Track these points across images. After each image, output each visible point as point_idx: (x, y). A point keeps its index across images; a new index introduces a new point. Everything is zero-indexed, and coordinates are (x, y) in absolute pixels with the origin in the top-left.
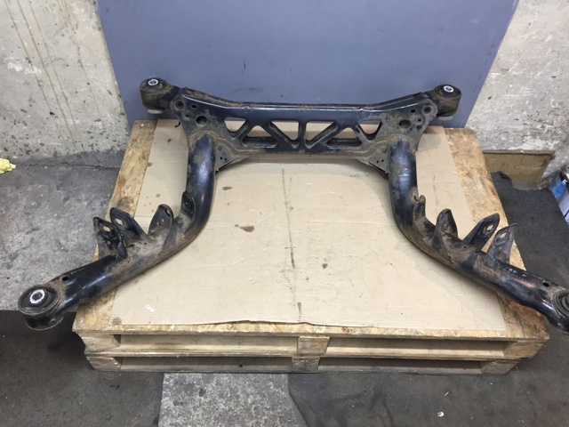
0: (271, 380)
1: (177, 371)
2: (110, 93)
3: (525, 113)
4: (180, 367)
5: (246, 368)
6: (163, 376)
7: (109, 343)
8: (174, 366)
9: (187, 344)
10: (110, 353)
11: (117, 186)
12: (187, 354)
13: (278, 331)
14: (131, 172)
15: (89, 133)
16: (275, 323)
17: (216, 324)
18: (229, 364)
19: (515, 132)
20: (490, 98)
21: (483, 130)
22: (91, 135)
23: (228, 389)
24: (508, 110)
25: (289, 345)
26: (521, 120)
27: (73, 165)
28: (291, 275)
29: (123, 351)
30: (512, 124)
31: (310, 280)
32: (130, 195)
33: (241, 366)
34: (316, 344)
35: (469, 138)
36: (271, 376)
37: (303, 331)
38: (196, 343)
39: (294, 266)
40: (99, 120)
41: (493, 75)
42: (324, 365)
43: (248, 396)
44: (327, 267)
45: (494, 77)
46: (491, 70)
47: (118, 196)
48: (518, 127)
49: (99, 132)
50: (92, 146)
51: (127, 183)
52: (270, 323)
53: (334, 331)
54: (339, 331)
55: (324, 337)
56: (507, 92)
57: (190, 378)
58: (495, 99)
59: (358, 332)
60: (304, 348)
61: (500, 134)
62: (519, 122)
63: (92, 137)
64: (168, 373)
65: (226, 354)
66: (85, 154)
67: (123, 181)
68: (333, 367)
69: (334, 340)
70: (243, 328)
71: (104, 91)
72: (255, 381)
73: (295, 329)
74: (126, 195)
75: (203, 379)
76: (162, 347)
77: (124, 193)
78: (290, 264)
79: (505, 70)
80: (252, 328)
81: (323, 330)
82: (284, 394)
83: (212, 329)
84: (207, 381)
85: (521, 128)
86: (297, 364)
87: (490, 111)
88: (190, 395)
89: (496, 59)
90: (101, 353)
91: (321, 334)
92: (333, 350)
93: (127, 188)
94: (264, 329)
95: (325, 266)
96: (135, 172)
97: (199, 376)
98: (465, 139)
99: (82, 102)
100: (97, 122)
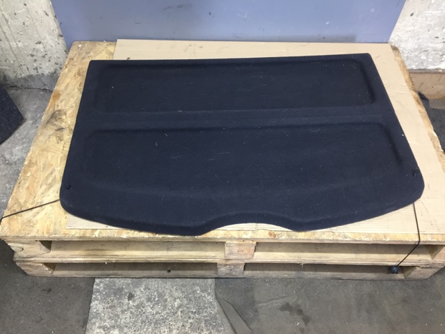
0: (198, 285)
1: (108, 276)
2: (46, 14)
3: (444, 30)
4: (111, 272)
5: (173, 273)
7: (38, 249)
8: (105, 272)
10: (38, 259)
11: (51, 100)
12: (114, 260)
14: (67, 87)
15: (32, 56)
18: (158, 270)
19: (435, 51)
20: (412, 15)
22: (34, 58)
23: (156, 293)
24: (429, 29)
25: (217, 251)
26: (441, 38)
27: (22, 88)
29: (53, 257)
30: (431, 42)
32: (63, 108)
33: (169, 271)
34: (242, 248)
36: (198, 281)
37: (228, 236)
38: (126, 249)
40: (40, 43)
42: (249, 270)
43: (175, 300)
47: (51, 110)
48: (438, 45)
49: (41, 55)
50: (36, 69)
51: (61, 98)
53: (260, 236)
54: (265, 236)
55: (251, 242)
56: (429, 8)
57: (120, 282)
58: (417, 16)
59: (284, 237)
60: (231, 253)
61: (421, 52)
62: (439, 40)
63: (35, 61)
64: (99, 278)
66: (31, 76)
67: (58, 96)
68: (258, 272)
69: (260, 245)
71: (41, 12)
72: (182, 285)
73: (220, 234)
74: (59, 108)
75: (132, 284)
76: (91, 253)
77: (58, 106)
81: (249, 235)
82: (210, 298)
83: (137, 234)
84: (137, 286)
85: (440, 46)
86: (222, 269)
87: (412, 28)
88: (119, 299)
91: (247, 239)
92: (261, 257)
93: (62, 101)
96: (70, 87)
97: (129, 281)
99: (22, 24)
100: (38, 45)
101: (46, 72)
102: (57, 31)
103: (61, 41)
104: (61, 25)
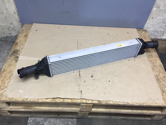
0: (70, 121)
1: (33, 117)
2: (15, 13)
3: (165, 24)
4: (35, 115)
5: (60, 116)
6: (28, 119)
7: (5, 105)
8: (32, 115)
9: (36, 107)
10: (5, 109)
11: (14, 46)
12: (36, 110)
13: (72, 102)
14: (20, 41)
15: (8, 29)
16: (71, 99)
17: (47, 99)
18: (54, 115)
19: (161, 32)
20: (152, 18)
21: (149, 31)
22: (9, 30)
23: (53, 124)
24: (159, 23)
25: (77, 108)
26: (163, 27)
27: (4, 41)
28: (78, 80)
29: (11, 109)
30: (160, 29)
31: (86, 82)
32: (19, 49)
33: (58, 115)
34: (87, 107)
35: (145, 32)
36: (70, 119)
37: (82, 102)
38: (40, 106)
39: (80, 76)
40: (12, 24)
41: (154, 9)
42: (90, 115)
44: (93, 77)
45: (154, 10)
46: (154, 7)
47: (14, 50)
48: (162, 30)
49: (12, 29)
50: (10, 34)
51: (18, 45)
52: (69, 99)
53: (94, 102)
54: (97, 102)
55: (91, 105)
56: (159, 16)
57: (38, 119)
58: (155, 19)
59: (104, 103)
60: (83, 109)
61: (155, 32)
62: (162, 28)
63: (10, 31)
64: (30, 117)
65: (52, 111)
66: (7, 37)
67: (17, 44)
68: (94, 116)
69: (94, 106)
70: (58, 101)
71: (12, 12)
72: (64, 121)
73: (79, 101)
74: (17, 49)
75: (44, 120)
76: (26, 107)
77: (16, 48)
78: (79, 75)
79: (158, 7)
80: (61, 101)
81: (90, 102)
83: (45, 101)
84: (45, 121)
85: (163, 30)
86: (80, 115)
87: (152, 23)
89: (156, 2)
90: (2, 109)
91: (89, 103)
92: (94, 110)
93: (18, 46)
94: (66, 101)
95: (92, 77)
96: (22, 41)
97: (42, 119)
98: (143, 33)
99: (5, 17)
100: (11, 25)
101: (14, 35)
102: (18, 20)
103: (20, 23)
104: (20, 18)
